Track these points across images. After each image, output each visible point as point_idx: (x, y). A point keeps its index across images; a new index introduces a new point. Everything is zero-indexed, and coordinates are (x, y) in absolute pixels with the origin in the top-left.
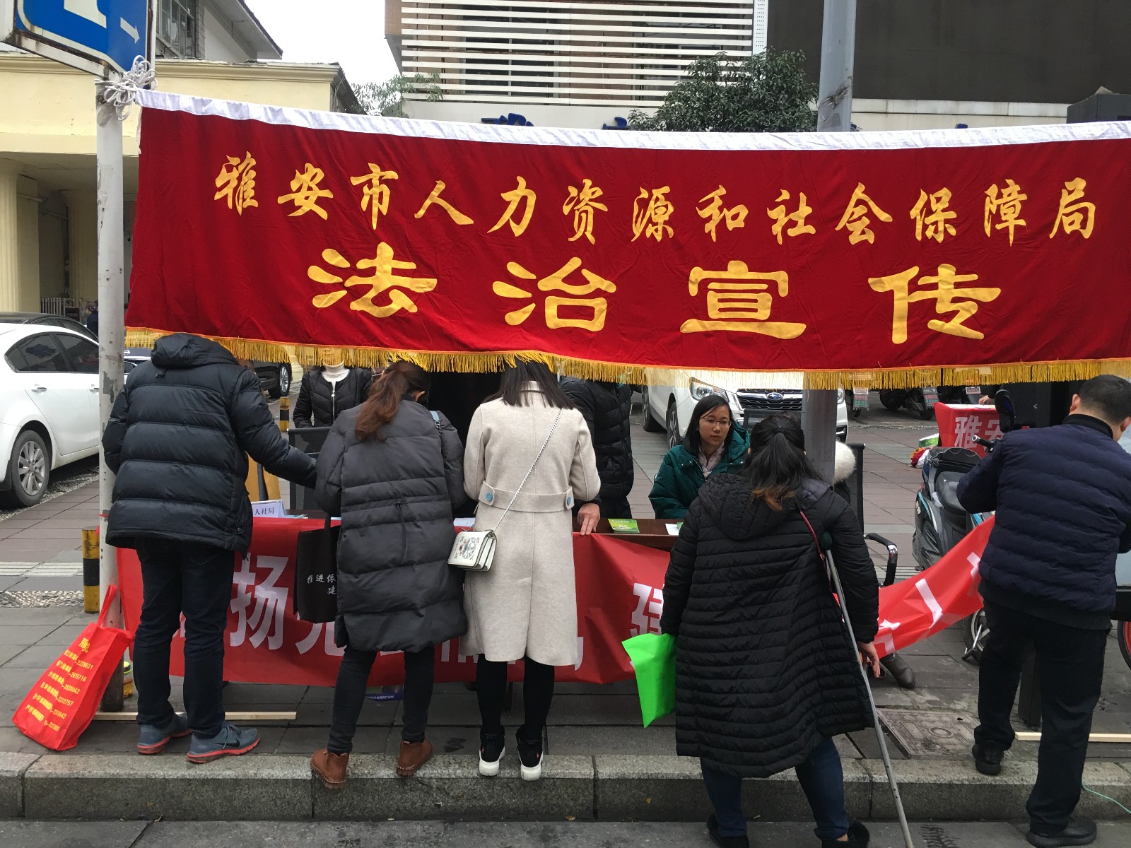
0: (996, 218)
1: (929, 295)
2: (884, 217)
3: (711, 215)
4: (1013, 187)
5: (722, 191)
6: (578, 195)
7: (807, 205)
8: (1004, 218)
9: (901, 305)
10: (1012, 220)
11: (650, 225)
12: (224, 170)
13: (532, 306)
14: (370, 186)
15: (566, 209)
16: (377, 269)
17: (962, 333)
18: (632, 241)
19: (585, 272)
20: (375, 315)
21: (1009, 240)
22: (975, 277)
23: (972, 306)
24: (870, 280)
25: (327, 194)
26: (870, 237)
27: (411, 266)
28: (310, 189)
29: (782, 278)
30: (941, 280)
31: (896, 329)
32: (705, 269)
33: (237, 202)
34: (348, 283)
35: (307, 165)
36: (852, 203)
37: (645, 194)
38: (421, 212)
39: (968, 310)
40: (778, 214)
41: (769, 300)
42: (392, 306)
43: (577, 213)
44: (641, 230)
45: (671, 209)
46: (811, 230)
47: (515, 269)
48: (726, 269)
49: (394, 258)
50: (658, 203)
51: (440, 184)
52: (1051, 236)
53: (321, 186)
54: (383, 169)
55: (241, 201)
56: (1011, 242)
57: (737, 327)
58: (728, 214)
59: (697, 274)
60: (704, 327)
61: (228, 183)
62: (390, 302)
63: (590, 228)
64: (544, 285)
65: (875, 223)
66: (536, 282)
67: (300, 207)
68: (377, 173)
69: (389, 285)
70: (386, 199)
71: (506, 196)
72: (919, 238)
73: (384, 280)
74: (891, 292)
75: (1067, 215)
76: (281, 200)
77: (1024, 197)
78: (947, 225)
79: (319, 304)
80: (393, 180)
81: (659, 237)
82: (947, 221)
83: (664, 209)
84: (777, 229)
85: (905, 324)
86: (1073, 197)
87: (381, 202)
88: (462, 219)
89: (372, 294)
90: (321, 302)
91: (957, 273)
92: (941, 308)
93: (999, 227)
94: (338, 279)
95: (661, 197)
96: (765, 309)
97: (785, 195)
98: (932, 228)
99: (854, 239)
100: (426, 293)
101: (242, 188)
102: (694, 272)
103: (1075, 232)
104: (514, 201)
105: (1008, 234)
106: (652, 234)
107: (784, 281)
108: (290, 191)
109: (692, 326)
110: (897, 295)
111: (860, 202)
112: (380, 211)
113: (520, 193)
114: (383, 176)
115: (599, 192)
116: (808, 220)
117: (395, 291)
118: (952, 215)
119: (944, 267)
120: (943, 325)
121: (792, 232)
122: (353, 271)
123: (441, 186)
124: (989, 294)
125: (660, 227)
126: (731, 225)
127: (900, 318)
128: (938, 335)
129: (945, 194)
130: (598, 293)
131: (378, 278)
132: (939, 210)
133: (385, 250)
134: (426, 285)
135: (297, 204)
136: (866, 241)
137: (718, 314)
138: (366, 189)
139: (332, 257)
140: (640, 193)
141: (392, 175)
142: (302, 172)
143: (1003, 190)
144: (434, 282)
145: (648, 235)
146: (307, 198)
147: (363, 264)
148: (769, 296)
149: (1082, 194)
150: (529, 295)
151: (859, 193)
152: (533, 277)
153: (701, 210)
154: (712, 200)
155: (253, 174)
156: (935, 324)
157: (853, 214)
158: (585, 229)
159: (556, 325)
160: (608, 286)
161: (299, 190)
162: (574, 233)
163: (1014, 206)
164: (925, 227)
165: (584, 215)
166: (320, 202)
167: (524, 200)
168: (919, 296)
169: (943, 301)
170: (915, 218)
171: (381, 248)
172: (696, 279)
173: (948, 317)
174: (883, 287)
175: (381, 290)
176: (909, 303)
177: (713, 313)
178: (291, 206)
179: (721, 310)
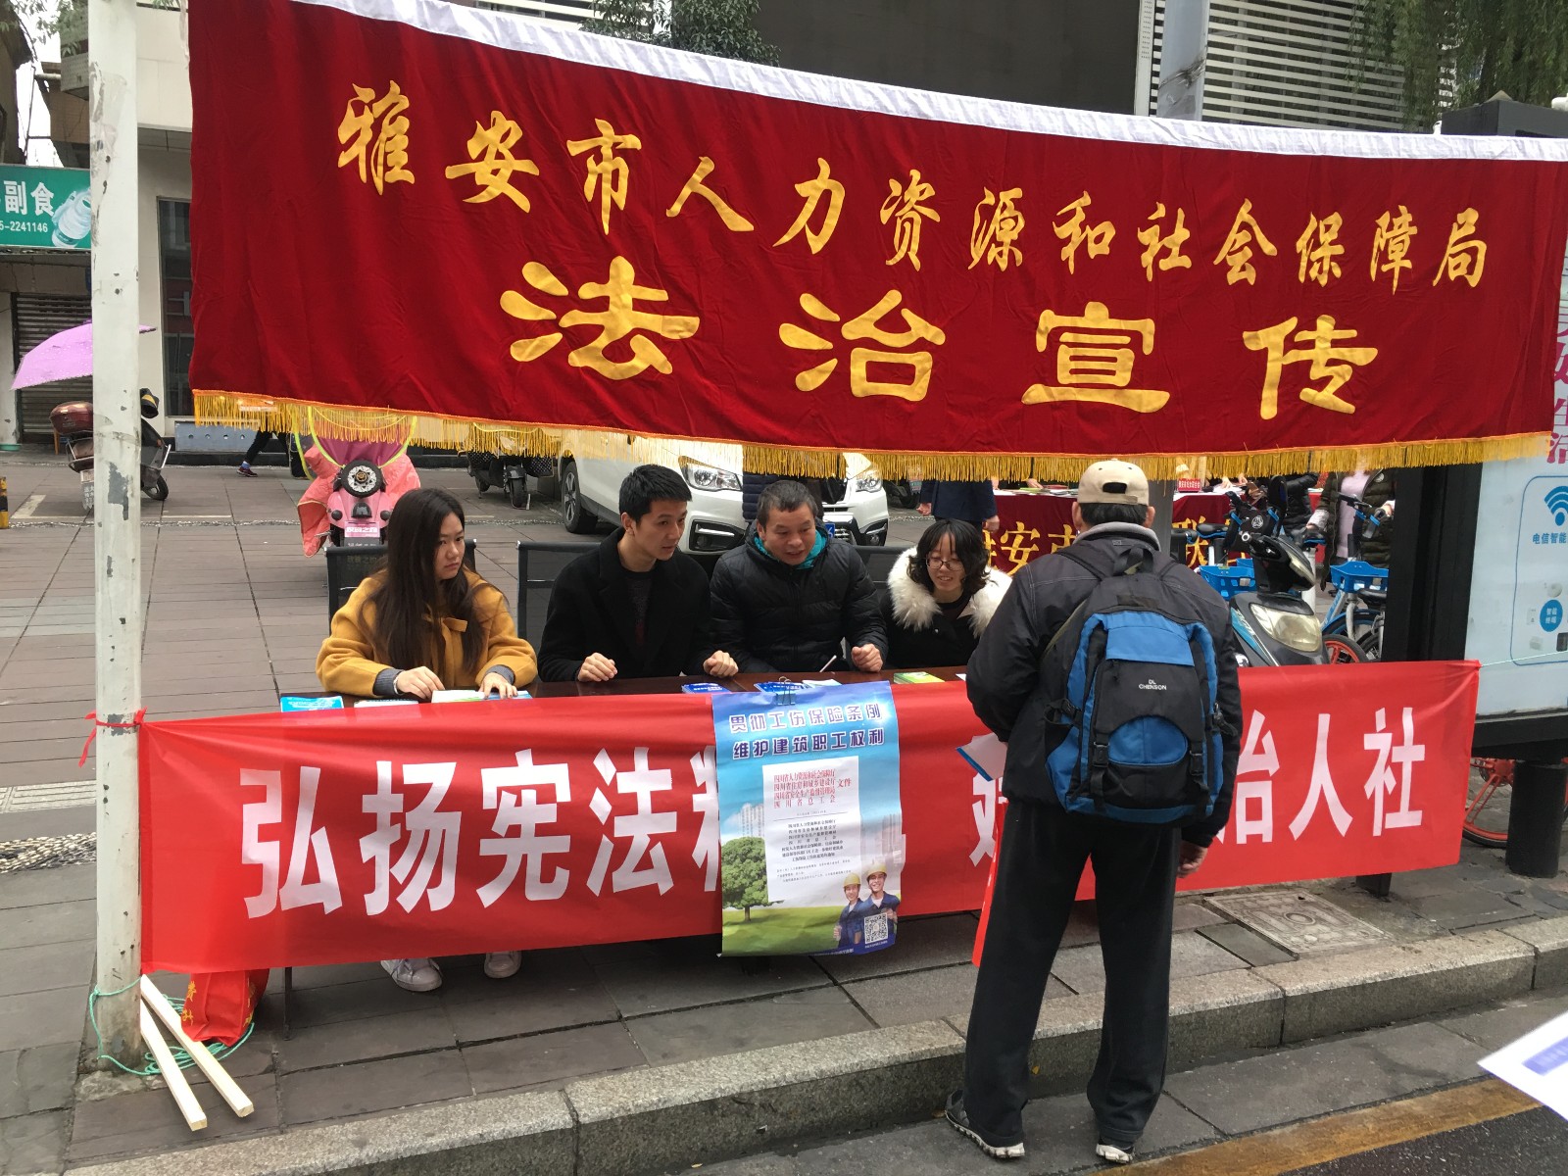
0: (1384, 257)
1: (1304, 355)
2: (1269, 248)
3: (1071, 236)
4: (1406, 217)
5: (1086, 200)
6: (903, 194)
7: (1186, 226)
8: (1390, 258)
9: (1274, 370)
10: (1399, 261)
11: (993, 245)
12: (350, 112)
13: (833, 363)
14: (599, 159)
15: (885, 215)
16: (611, 300)
17: (1335, 405)
18: (970, 268)
19: (907, 314)
20: (606, 374)
21: (1392, 287)
22: (1353, 333)
23: (1347, 371)
24: (1246, 335)
25: (527, 166)
26: (1251, 276)
27: (660, 295)
28: (499, 156)
29: (1147, 327)
30: (1319, 337)
31: (1266, 399)
32: (1057, 313)
33: (373, 170)
34: (566, 322)
35: (495, 114)
36: (1236, 227)
37: (990, 199)
38: (676, 208)
39: (1342, 376)
40: (1149, 237)
41: (1129, 359)
42: (635, 362)
43: (899, 222)
44: (982, 252)
45: (1021, 223)
46: (1186, 262)
47: (810, 305)
48: (1081, 314)
49: (636, 283)
50: (1005, 212)
51: (706, 162)
52: (1435, 283)
53: (519, 151)
54: (619, 131)
55: (380, 169)
56: (1394, 290)
57: (1090, 395)
58: (1092, 234)
59: (1048, 320)
60: (1051, 395)
61: (357, 135)
62: (631, 355)
63: (915, 247)
64: (852, 330)
65: (1258, 259)
66: (839, 325)
67: (484, 187)
68: (609, 137)
69: (629, 328)
70: (623, 183)
71: (802, 189)
72: (1302, 279)
73: (622, 319)
74: (1266, 350)
75: (1453, 256)
76: (452, 172)
77: (1414, 230)
78: (1333, 264)
79: (519, 355)
80: (634, 150)
81: (1003, 265)
82: (1333, 258)
83: (1012, 222)
84: (1147, 259)
85: (1275, 393)
86: (1463, 233)
87: (615, 186)
88: (739, 223)
89: (602, 341)
90: (524, 351)
91: (1336, 327)
92: (1316, 373)
93: (1385, 268)
94: (547, 314)
95: (1010, 204)
96: (1125, 371)
97: (1161, 211)
98: (1316, 266)
99: (1233, 277)
100: (683, 340)
101: (381, 146)
102: (1045, 318)
103: (1461, 279)
104: (814, 197)
105: (1393, 278)
106: (995, 260)
107: (1150, 333)
108: (467, 159)
109: (1037, 394)
110: (1271, 355)
111: (1245, 226)
112: (613, 203)
113: (819, 186)
114: (619, 143)
115: (930, 192)
116: (1185, 248)
117: (639, 336)
118: (1339, 250)
119: (1324, 319)
120: (1315, 395)
121: (1165, 265)
122: (572, 302)
123: (707, 166)
124: (1364, 356)
125: (1005, 250)
126: (1093, 250)
127: (1271, 385)
128: (1311, 408)
129: (1335, 220)
130: (921, 345)
131: (613, 315)
132: (1327, 243)
133: (623, 269)
134: (682, 327)
135: (479, 182)
136: (1245, 281)
137: (1068, 377)
138: (591, 163)
139: (537, 275)
140: (984, 197)
141: (632, 141)
142: (487, 127)
143: (1394, 220)
144: (695, 322)
145: (990, 260)
146: (495, 172)
147: (587, 291)
148: (1130, 353)
149: (1472, 230)
150: (829, 345)
151: (1244, 214)
152: (836, 318)
153: (1059, 226)
154: (1072, 213)
155: (404, 123)
156: (1308, 394)
157: (1235, 241)
158: (908, 247)
159: (863, 391)
160: (936, 335)
161: (481, 157)
162: (893, 254)
163: (1402, 242)
164: (1310, 264)
165: (907, 225)
166: (517, 179)
167: (826, 195)
168: (1295, 356)
169: (1318, 363)
170: (1301, 252)
171: (617, 266)
172: (1047, 328)
173: (1321, 383)
174: (1257, 344)
175: (620, 336)
176: (1283, 366)
177: (1063, 376)
178: (469, 184)
179: (1074, 372)
